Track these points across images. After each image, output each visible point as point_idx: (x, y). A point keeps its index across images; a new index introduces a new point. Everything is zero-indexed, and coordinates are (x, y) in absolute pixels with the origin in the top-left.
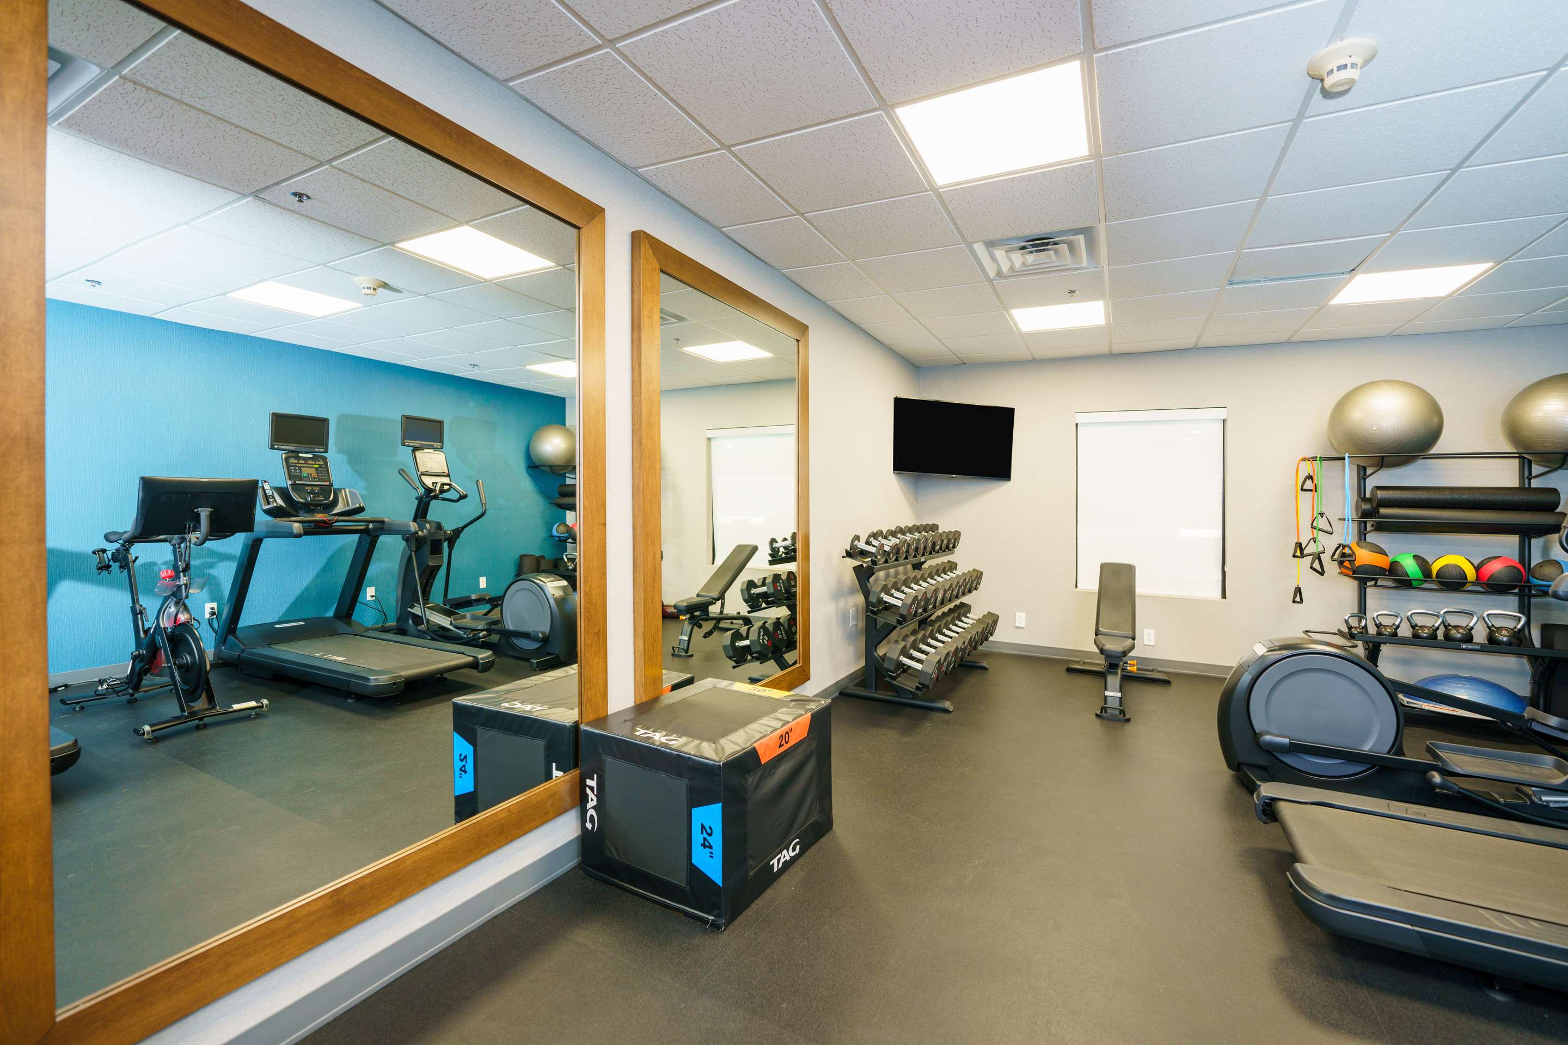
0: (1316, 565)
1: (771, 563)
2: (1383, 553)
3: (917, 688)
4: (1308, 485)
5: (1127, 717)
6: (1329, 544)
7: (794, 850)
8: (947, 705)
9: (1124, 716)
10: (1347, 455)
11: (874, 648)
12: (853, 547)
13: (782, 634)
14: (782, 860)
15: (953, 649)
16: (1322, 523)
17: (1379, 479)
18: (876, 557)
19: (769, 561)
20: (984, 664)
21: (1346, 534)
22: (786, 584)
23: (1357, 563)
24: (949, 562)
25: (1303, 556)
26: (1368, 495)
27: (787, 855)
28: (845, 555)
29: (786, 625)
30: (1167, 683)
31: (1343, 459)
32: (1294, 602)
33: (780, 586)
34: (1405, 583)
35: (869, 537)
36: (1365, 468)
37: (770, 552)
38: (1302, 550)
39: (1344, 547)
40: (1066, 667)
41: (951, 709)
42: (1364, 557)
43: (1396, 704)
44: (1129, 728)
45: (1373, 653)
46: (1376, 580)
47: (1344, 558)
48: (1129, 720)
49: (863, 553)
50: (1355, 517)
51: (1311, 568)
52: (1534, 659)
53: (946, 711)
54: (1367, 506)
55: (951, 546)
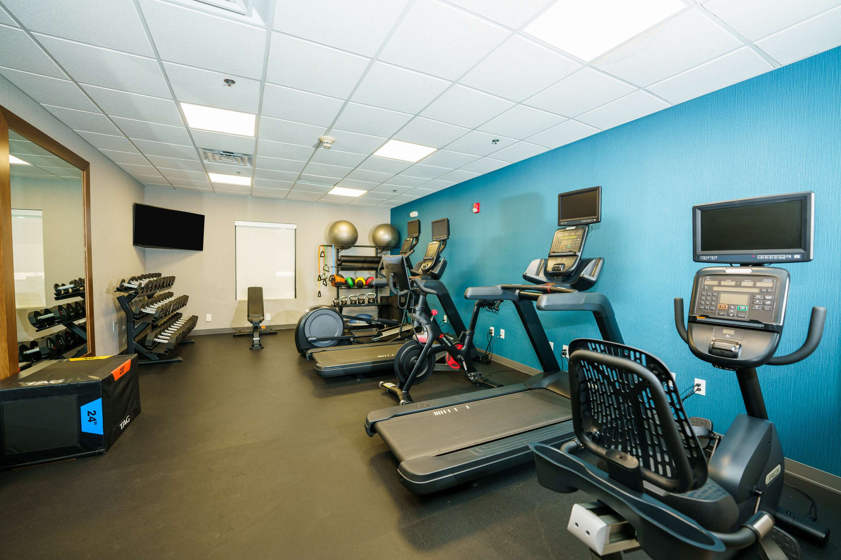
0: (325, 283)
1: (56, 299)
2: (343, 277)
3: (166, 352)
4: (322, 255)
5: (262, 346)
6: (328, 275)
7: (128, 420)
8: (180, 358)
9: (261, 346)
10: (333, 245)
11: (133, 339)
12: (122, 286)
13: (62, 342)
14: (124, 425)
15: (182, 332)
16: (326, 268)
17: (343, 253)
18: (138, 290)
19: (55, 298)
20: (193, 340)
21: (333, 271)
22: (67, 310)
23: (336, 281)
24: (169, 292)
25: (321, 280)
26: (339, 259)
27: (125, 422)
28: (116, 290)
29: (64, 336)
30: (275, 333)
31: (332, 246)
32: (318, 296)
33: (63, 312)
34: (349, 287)
35: (130, 280)
36: (339, 250)
37: (55, 292)
38: (320, 278)
39: (332, 276)
40: (233, 335)
41: (182, 360)
42: (338, 279)
43: (344, 322)
44: (264, 350)
45: (341, 311)
46: (341, 286)
47: (333, 280)
48: (263, 348)
49: (127, 289)
50: (336, 266)
51: (323, 284)
52: (378, 306)
53: (181, 361)
54: (339, 262)
55: (171, 284)
